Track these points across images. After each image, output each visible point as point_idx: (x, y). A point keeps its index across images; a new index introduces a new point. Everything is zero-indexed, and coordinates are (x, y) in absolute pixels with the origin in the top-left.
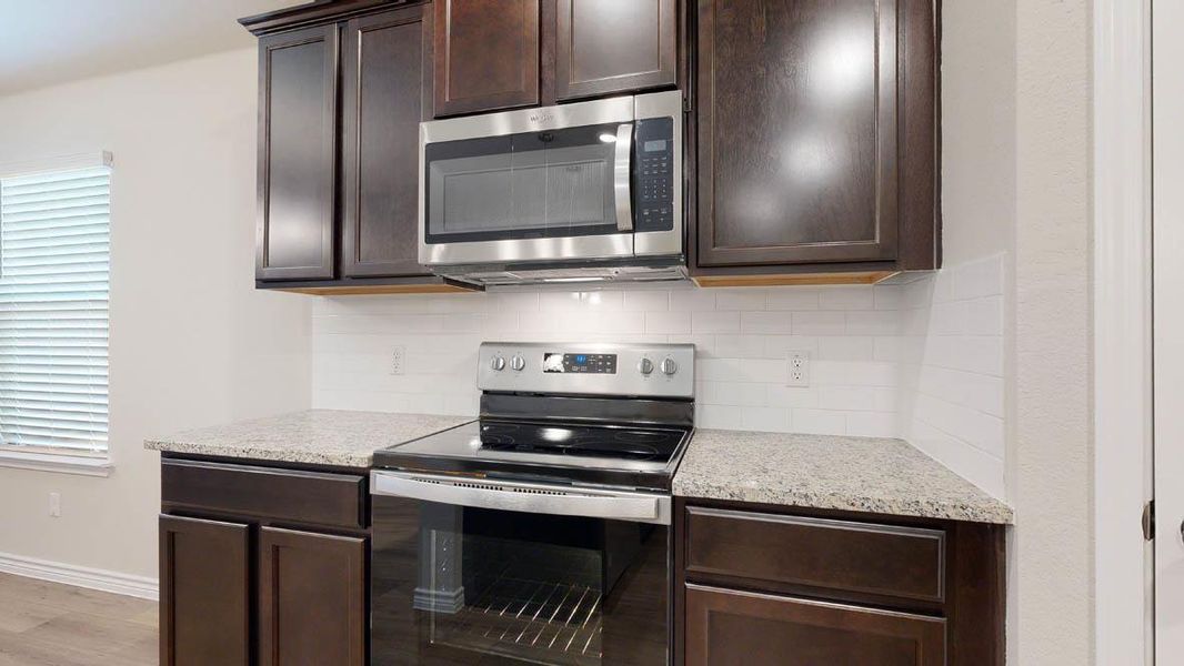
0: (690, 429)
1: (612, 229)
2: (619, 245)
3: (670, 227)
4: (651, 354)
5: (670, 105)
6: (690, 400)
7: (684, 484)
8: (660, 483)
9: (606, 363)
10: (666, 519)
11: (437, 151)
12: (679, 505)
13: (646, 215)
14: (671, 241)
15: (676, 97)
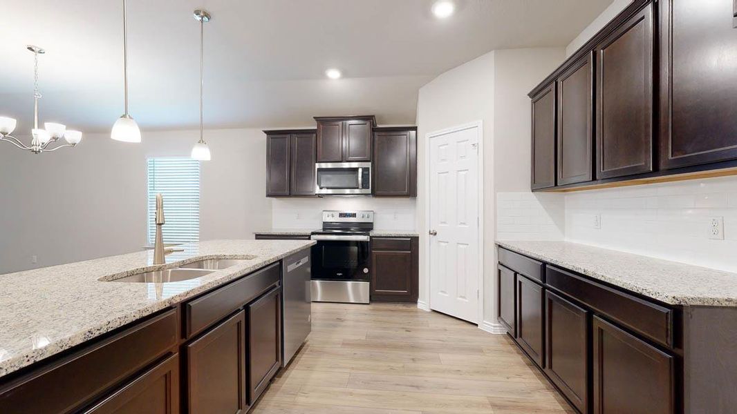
0: (372, 229)
1: (358, 188)
2: (357, 191)
3: (368, 188)
4: (365, 213)
5: (369, 165)
6: (372, 223)
7: (372, 233)
8: (368, 235)
9: (354, 215)
10: (369, 240)
11: (320, 170)
12: (371, 237)
13: (365, 186)
14: (369, 191)
15: (370, 163)
